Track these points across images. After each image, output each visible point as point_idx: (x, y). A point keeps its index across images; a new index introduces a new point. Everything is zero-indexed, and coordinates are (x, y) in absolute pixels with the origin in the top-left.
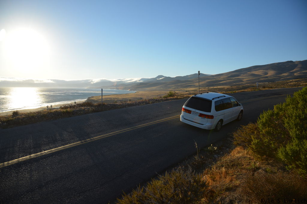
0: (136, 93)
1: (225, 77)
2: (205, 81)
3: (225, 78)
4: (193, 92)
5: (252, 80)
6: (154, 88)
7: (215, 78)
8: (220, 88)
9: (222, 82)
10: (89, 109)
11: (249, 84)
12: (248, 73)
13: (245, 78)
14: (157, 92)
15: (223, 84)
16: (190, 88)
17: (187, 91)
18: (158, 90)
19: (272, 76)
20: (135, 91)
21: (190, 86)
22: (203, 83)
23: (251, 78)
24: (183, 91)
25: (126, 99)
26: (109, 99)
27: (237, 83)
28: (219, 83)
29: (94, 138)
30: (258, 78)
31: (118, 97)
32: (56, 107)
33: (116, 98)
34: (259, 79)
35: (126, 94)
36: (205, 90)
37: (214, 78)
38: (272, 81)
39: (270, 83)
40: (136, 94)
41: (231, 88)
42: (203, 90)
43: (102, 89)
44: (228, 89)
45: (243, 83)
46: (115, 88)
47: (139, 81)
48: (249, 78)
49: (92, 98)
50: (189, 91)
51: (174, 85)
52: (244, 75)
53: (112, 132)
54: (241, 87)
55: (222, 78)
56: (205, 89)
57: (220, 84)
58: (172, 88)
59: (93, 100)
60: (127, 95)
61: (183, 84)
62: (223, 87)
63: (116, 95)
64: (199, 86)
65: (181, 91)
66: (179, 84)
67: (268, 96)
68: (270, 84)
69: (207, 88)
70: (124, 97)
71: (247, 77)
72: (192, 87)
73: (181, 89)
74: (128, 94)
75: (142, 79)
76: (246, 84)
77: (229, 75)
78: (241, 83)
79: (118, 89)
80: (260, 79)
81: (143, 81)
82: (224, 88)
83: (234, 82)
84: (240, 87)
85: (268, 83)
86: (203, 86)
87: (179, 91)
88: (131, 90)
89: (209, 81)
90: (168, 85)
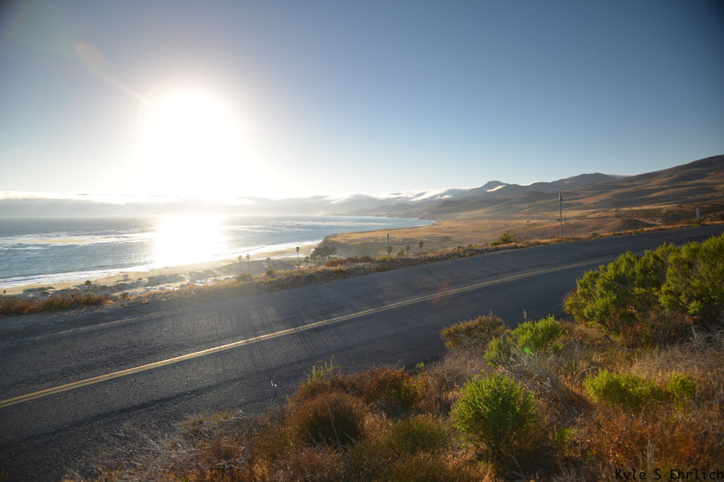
0: (434, 224)
1: (662, 180)
2: (609, 194)
3: (665, 184)
4: (576, 221)
6: (478, 212)
7: (635, 185)
8: (649, 210)
9: (656, 194)
13: (721, 183)
14: (486, 221)
15: (656, 200)
16: (570, 212)
17: (560, 220)
18: (488, 218)
20: (433, 221)
21: (570, 207)
22: (604, 197)
24: (551, 219)
25: (411, 239)
26: (372, 241)
27: (698, 197)
28: (645, 197)
31: (393, 236)
33: (389, 239)
35: (411, 228)
36: (606, 217)
37: (633, 183)
40: (435, 227)
41: (680, 209)
42: (604, 217)
44: (669, 211)
45: (716, 195)
46: (385, 213)
47: (442, 195)
50: (566, 219)
51: (528, 205)
52: (719, 174)
55: (654, 183)
56: (607, 214)
57: (648, 198)
58: (522, 211)
59: (337, 242)
61: (551, 200)
62: (657, 207)
63: (389, 230)
64: (595, 206)
65: (545, 219)
66: (540, 203)
69: (614, 209)
70: (407, 236)
72: (574, 207)
73: (546, 213)
74: (416, 227)
75: (447, 192)
77: (675, 176)
78: (708, 195)
79: (392, 216)
81: (450, 196)
82: (659, 209)
83: (688, 193)
84: (704, 206)
86: (603, 207)
87: (542, 219)
88: (423, 218)
89: (619, 191)
90: (513, 206)
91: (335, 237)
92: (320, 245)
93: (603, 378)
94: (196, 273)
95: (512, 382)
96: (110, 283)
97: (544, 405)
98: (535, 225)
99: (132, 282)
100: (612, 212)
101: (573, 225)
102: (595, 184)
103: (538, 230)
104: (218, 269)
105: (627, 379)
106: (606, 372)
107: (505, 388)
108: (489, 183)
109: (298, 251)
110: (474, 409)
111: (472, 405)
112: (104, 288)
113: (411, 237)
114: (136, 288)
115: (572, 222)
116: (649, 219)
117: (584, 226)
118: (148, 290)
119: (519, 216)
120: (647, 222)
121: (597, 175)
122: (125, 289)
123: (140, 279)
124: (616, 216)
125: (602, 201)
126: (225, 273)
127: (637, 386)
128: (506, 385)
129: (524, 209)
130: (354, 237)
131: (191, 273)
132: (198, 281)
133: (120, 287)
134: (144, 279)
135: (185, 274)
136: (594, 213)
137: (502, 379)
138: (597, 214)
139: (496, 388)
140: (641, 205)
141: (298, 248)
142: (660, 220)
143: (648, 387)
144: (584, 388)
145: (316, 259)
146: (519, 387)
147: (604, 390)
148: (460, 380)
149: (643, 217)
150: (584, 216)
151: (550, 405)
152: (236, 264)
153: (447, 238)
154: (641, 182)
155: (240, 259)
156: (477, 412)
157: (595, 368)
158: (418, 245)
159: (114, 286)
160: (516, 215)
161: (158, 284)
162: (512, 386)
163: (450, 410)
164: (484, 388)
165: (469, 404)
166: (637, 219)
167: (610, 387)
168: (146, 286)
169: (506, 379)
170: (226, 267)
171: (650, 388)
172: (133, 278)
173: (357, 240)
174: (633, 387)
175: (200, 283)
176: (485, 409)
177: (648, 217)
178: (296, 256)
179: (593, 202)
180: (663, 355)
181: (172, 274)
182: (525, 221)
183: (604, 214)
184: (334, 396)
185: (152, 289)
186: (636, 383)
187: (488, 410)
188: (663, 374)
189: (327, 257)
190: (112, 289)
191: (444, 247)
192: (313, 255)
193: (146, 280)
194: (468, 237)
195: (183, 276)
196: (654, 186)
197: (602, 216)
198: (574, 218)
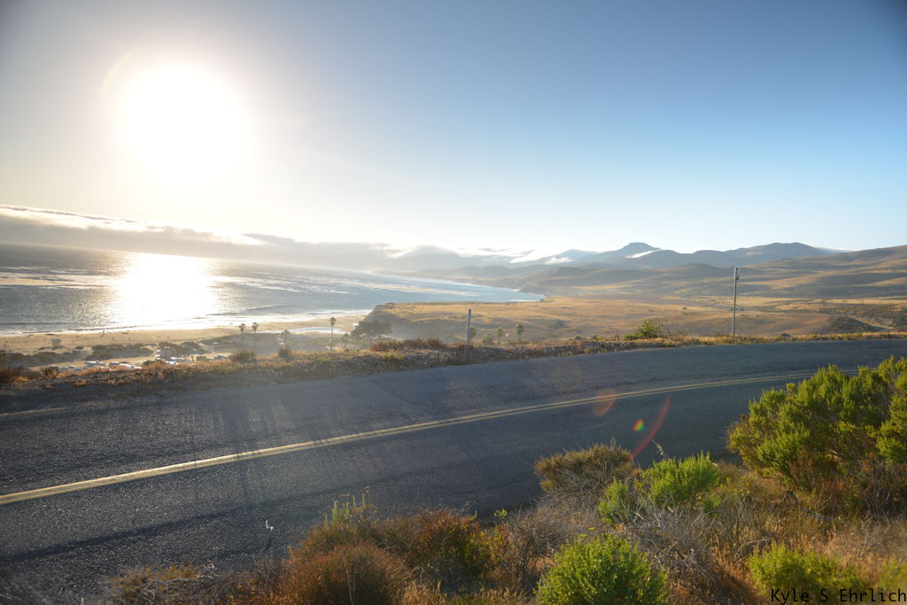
0: (542, 301)
1: (899, 262)
2: (814, 276)
3: (902, 268)
4: (759, 313)
6: (611, 288)
7: (855, 266)
8: (874, 305)
9: (887, 282)
14: (621, 303)
15: (888, 292)
16: (750, 298)
20: (542, 296)
21: (752, 291)
22: (804, 280)
24: (720, 307)
25: (507, 321)
26: (446, 318)
28: (870, 285)
35: (507, 304)
36: (806, 311)
37: (852, 263)
40: (543, 305)
42: (802, 311)
46: (469, 278)
47: (558, 257)
49: (389, 310)
50: (742, 310)
51: (685, 283)
55: (886, 265)
56: (808, 307)
59: (393, 316)
60: (511, 306)
61: (723, 279)
62: (887, 302)
64: (790, 292)
65: (711, 306)
66: (706, 281)
69: (819, 300)
70: (501, 315)
72: (757, 293)
73: (713, 298)
74: (515, 303)
75: (566, 254)
79: (479, 282)
81: (570, 260)
82: (886, 306)
86: (797, 296)
87: (706, 306)
88: (525, 290)
89: (830, 273)
90: (664, 282)
91: (392, 308)
92: (368, 317)
93: (776, 557)
94: (171, 345)
95: (635, 551)
96: (29, 350)
97: (684, 592)
98: (695, 314)
99: (64, 350)
100: (816, 304)
101: (752, 319)
102: (794, 259)
103: (700, 322)
104: (207, 342)
105: (815, 563)
106: (782, 549)
107: (622, 558)
108: (631, 244)
109: (333, 324)
110: (573, 588)
111: (570, 582)
112: (18, 357)
113: (505, 317)
114: (71, 361)
115: (753, 314)
116: (873, 319)
117: (770, 322)
118: (91, 365)
119: (672, 298)
120: (870, 323)
121: (797, 245)
122: (53, 362)
123: (81, 348)
124: (821, 311)
125: (802, 285)
126: (217, 349)
127: (830, 574)
128: (626, 555)
129: (682, 288)
130: (419, 309)
131: (163, 345)
132: (173, 358)
133: (43, 357)
134: (85, 349)
135: (153, 345)
136: (788, 303)
137: (619, 545)
138: (791, 305)
139: (611, 558)
140: (863, 297)
141: (333, 319)
142: (891, 322)
143: (849, 580)
144: (748, 570)
145: (359, 339)
146: (646, 561)
147: (777, 576)
148: (556, 539)
149: (863, 316)
150: (773, 307)
151: (692, 593)
152: (236, 336)
153: (561, 324)
154: (865, 263)
155: (242, 329)
156: (576, 594)
157: (766, 540)
158: (514, 331)
159: (35, 356)
160: (668, 298)
161: (108, 357)
162: (634, 556)
163: (535, 586)
164: (591, 556)
165: (568, 578)
166: (853, 317)
167: (788, 571)
168: (89, 358)
169: (626, 546)
170: (219, 340)
171: (851, 581)
172: (68, 345)
173: (424, 315)
174: (823, 576)
175: (177, 361)
176: (590, 590)
177: (872, 316)
178: (330, 332)
179: (788, 286)
180: (877, 530)
181: (133, 343)
182: (680, 308)
183: (802, 307)
184: (358, 551)
185: (97, 364)
186: (829, 570)
187: (594, 590)
188: (874, 559)
189: (376, 338)
190: (31, 360)
191: (554, 336)
192: (356, 332)
193: (89, 350)
194: (593, 324)
195: (149, 347)
196: (886, 269)
197: (799, 308)
198: (757, 308)
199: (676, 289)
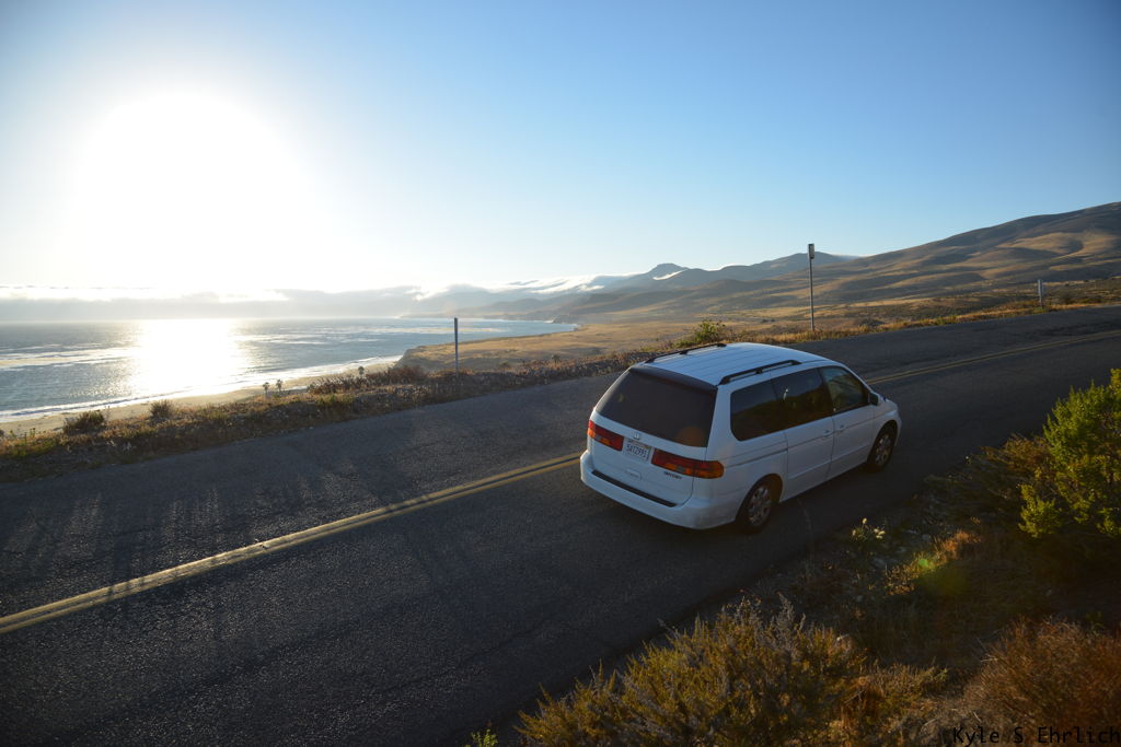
0: (576, 330)
1: (909, 263)
2: (835, 283)
3: (913, 269)
4: (790, 322)
5: (1019, 272)
6: (643, 311)
7: (871, 270)
8: (893, 306)
9: (901, 283)
10: (411, 391)
11: (1005, 290)
12: (1003, 246)
13: (991, 268)
14: (655, 324)
15: (902, 292)
16: (779, 309)
17: (765, 321)
18: (658, 319)
19: (1100, 257)
20: (575, 325)
21: (778, 302)
22: (827, 287)
23: (1014, 265)
24: (753, 320)
25: (542, 353)
26: (480, 356)
27: (959, 287)
28: (887, 287)
29: (431, 496)
30: (1042, 262)
31: (512, 348)
32: (295, 388)
33: (506, 352)
34: (1045, 267)
35: (541, 336)
36: (833, 317)
37: (870, 267)
38: (1101, 274)
39: (1091, 281)
40: (577, 334)
41: (936, 304)
42: (828, 317)
43: (456, 320)
44: (923, 308)
45: (983, 284)
46: (501, 313)
47: (589, 285)
48: (1007, 265)
49: (420, 354)
50: (773, 321)
51: (717, 299)
52: (989, 254)
53: (494, 473)
54: (976, 300)
55: (898, 267)
56: (834, 313)
57: (890, 289)
58: (709, 310)
59: (424, 359)
60: (545, 338)
61: (752, 293)
62: (903, 302)
63: (507, 338)
64: (813, 300)
65: (743, 320)
66: (735, 296)
67: (1086, 333)
68: (1092, 285)
69: (843, 306)
70: (535, 348)
71: (999, 262)
72: (784, 303)
73: (744, 312)
74: (549, 335)
75: (597, 281)
76: (995, 290)
77: (927, 257)
78: (973, 285)
79: (511, 318)
80: (1052, 268)
81: (601, 287)
82: (907, 305)
83: (947, 282)
84: (970, 300)
85: (1082, 282)
86: (827, 302)
87: (738, 320)
88: (560, 320)
89: (850, 279)
90: (696, 301)
91: (422, 351)
92: (398, 363)
100: (840, 309)
102: (812, 264)
108: (659, 266)
113: (540, 349)
124: (847, 316)
125: (825, 293)
129: (713, 305)
136: (813, 311)
140: (882, 299)
154: (882, 266)
166: (877, 318)
177: (889, 316)
183: (829, 313)
196: (898, 271)
197: (826, 315)
198: (786, 318)
199: (707, 307)
